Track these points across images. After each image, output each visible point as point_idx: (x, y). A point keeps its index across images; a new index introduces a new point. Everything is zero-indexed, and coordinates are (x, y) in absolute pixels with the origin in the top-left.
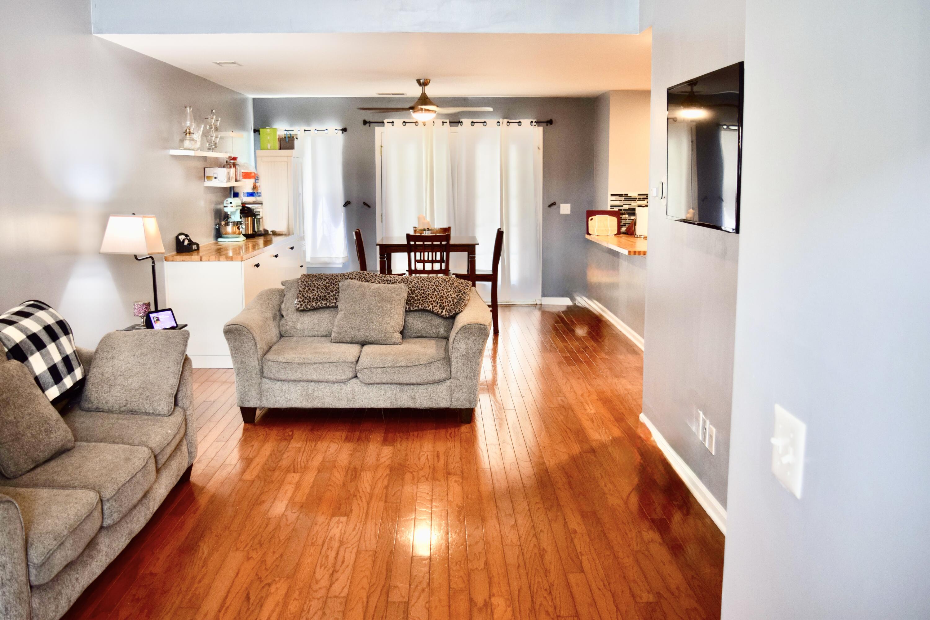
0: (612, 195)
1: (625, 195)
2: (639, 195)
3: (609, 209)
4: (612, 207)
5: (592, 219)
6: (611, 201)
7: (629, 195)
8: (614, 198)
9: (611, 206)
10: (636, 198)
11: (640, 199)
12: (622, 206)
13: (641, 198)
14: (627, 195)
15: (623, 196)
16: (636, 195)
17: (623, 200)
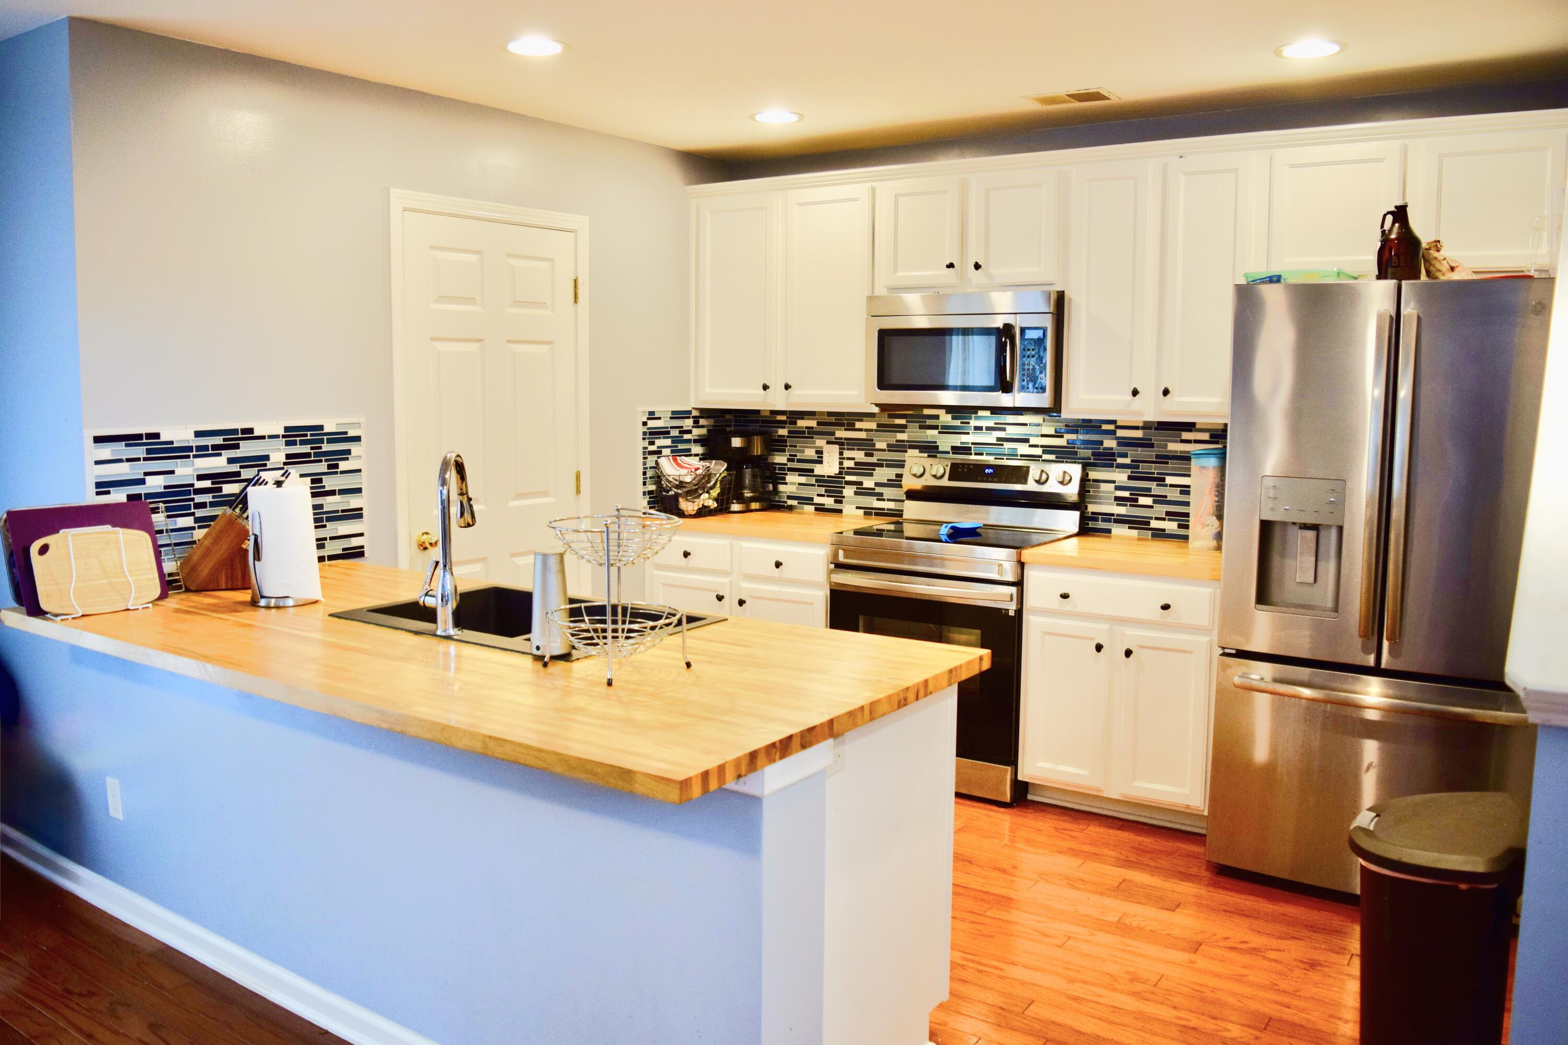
0: (98, 440)
1: (150, 436)
2: (198, 434)
3: (90, 498)
4: (103, 487)
5: (44, 550)
6: (98, 463)
7: (163, 438)
8: (106, 451)
9: (98, 485)
10: (190, 449)
11: (202, 451)
12: (142, 482)
13: (205, 448)
14: (157, 435)
15: (144, 441)
16: (191, 436)
17: (142, 457)
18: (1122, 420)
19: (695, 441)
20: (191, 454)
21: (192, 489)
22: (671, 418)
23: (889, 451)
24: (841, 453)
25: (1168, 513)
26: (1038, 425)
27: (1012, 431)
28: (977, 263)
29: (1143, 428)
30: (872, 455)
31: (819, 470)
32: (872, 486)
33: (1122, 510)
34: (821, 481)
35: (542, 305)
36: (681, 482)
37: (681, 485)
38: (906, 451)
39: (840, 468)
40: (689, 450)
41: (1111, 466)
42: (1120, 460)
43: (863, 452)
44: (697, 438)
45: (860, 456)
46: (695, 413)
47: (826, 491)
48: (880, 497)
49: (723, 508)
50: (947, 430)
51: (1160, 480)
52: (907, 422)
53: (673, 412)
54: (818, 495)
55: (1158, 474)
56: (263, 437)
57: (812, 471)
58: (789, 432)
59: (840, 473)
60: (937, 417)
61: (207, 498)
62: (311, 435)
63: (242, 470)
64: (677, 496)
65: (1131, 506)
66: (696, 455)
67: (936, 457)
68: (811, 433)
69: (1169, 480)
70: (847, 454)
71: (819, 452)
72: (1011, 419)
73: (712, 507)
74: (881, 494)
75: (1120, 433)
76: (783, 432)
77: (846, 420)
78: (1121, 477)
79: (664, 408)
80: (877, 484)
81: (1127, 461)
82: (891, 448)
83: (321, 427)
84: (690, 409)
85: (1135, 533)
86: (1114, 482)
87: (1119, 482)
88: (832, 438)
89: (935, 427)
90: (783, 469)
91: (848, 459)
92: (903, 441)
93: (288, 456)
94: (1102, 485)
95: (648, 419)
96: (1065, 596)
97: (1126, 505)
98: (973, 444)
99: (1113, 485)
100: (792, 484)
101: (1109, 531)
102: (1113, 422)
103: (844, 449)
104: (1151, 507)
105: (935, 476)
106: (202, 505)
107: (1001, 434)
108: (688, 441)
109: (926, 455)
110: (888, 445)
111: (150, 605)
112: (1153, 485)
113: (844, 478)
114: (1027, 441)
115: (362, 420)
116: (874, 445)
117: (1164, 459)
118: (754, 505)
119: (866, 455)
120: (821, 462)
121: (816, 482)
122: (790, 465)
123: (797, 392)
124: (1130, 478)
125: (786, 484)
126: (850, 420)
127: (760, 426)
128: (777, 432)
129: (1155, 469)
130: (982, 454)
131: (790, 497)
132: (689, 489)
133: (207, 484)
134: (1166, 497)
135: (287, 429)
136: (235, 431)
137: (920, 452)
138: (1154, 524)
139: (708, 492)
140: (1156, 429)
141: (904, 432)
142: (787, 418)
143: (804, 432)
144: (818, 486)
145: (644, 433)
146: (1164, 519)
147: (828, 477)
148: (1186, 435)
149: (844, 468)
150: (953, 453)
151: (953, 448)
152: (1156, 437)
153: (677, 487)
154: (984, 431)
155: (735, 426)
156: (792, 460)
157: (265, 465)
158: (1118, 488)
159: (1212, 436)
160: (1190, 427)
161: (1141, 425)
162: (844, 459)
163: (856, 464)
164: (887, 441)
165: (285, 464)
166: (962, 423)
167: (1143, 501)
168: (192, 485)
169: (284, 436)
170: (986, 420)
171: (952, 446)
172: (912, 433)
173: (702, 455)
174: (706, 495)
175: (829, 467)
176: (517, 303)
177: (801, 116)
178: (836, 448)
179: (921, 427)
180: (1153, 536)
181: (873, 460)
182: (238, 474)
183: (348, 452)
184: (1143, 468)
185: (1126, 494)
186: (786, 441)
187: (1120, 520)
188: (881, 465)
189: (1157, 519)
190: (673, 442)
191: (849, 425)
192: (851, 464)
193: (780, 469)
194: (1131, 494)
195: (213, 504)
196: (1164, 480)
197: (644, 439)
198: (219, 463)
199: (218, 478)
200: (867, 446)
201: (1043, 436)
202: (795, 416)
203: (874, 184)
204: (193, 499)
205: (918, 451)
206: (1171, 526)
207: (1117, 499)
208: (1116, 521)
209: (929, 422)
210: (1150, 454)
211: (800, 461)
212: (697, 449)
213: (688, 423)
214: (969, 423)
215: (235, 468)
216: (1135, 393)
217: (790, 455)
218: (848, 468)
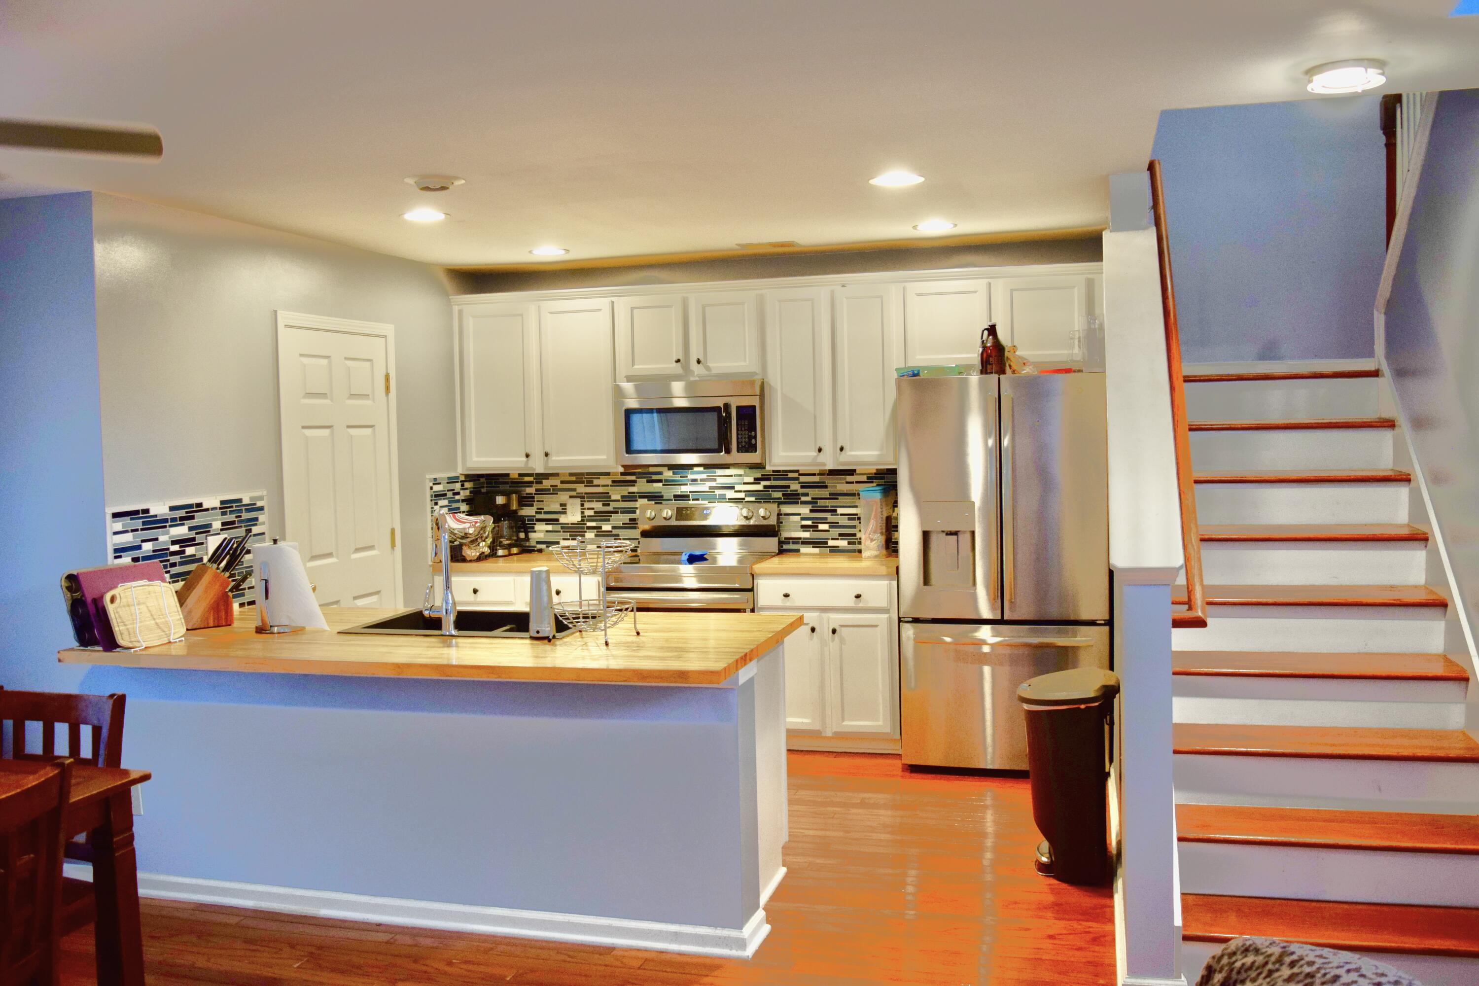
0: (114, 516)
1: (144, 511)
2: (172, 509)
3: (111, 561)
4: (118, 552)
5: (113, 600)
6: (115, 534)
7: (151, 513)
8: (119, 525)
9: (116, 551)
10: (166, 521)
11: (174, 522)
12: (139, 547)
13: (175, 519)
14: (148, 511)
15: (141, 515)
16: (167, 510)
17: (139, 528)
18: (802, 469)
19: (463, 501)
20: (167, 524)
21: (168, 552)
22: (448, 483)
23: (623, 501)
24: (582, 505)
25: (840, 535)
26: (740, 475)
27: (721, 481)
28: (698, 359)
29: (819, 474)
30: (608, 505)
31: (563, 519)
32: (610, 529)
33: (806, 535)
34: (565, 528)
35: (365, 396)
36: (466, 534)
37: (466, 536)
38: (637, 501)
39: (582, 517)
40: (459, 508)
41: (797, 503)
42: (803, 499)
43: (601, 503)
44: (463, 498)
45: (598, 506)
46: (462, 478)
47: (571, 536)
48: (616, 537)
49: (493, 554)
50: (668, 483)
51: (833, 511)
52: (637, 478)
53: (449, 478)
54: (564, 539)
55: (832, 507)
56: (207, 510)
57: (557, 520)
58: (536, 490)
59: (582, 520)
60: (660, 473)
61: (175, 559)
62: (236, 506)
63: (197, 536)
64: (461, 545)
65: (813, 531)
66: (464, 512)
67: (661, 503)
68: (555, 490)
69: (840, 511)
70: (587, 505)
71: (563, 505)
72: (719, 472)
73: (486, 554)
74: (618, 535)
75: (802, 479)
76: (530, 490)
77: (585, 478)
78: (805, 510)
79: (443, 475)
80: (614, 528)
81: (808, 499)
82: (625, 498)
83: (240, 500)
84: (458, 475)
85: (817, 550)
86: (799, 514)
87: (804, 514)
88: (574, 493)
89: (660, 481)
90: (532, 520)
91: (589, 509)
92: (634, 493)
93: (223, 524)
94: (792, 517)
95: (434, 484)
96: (786, 596)
97: (809, 531)
98: (690, 492)
99: (799, 517)
100: (540, 531)
101: (798, 551)
102: (797, 471)
103: (585, 501)
104: (828, 531)
105: (665, 518)
106: (173, 565)
107: (713, 484)
108: (458, 501)
109: (653, 502)
110: (622, 497)
111: (183, 639)
112: (828, 515)
113: (586, 524)
114: (733, 488)
115: (265, 493)
116: (610, 497)
117: (834, 496)
118: (515, 550)
119: (604, 505)
120: (565, 513)
121: (562, 529)
122: (539, 516)
123: (554, 458)
124: (811, 511)
125: (535, 532)
126: (588, 478)
127: (510, 487)
128: (525, 491)
129: (829, 503)
130: (698, 500)
131: (538, 543)
132: (472, 539)
133: (176, 548)
134: (838, 523)
135: (222, 502)
136: (191, 506)
137: (648, 501)
138: (831, 543)
139: (484, 541)
140: (828, 475)
141: (634, 486)
142: (534, 479)
143: (549, 490)
144: (563, 532)
145: (432, 496)
146: (837, 539)
147: (572, 524)
148: (849, 478)
149: (585, 517)
150: (675, 500)
151: (675, 496)
152: (829, 481)
153: (462, 538)
154: (699, 482)
155: (487, 487)
156: (540, 513)
157: (209, 531)
158: (803, 519)
159: (868, 478)
160: (852, 472)
161: (818, 472)
162: (585, 509)
163: (595, 512)
164: (620, 493)
165: (222, 530)
166: (681, 477)
167: (822, 527)
168: (168, 549)
169: (220, 508)
170: (699, 474)
171: (674, 495)
172: (642, 486)
173: (467, 512)
174: (484, 543)
175: (573, 516)
176: (353, 396)
177: (567, 251)
178: (578, 501)
179: (648, 482)
180: (831, 551)
181: (610, 508)
182: (194, 539)
183: (256, 519)
184: (821, 503)
185: (809, 523)
186: (533, 498)
187: (806, 542)
188: (617, 512)
189: (833, 539)
190: (449, 502)
191: (588, 482)
192: (591, 513)
193: (529, 520)
194: (813, 523)
195: (182, 564)
196: (836, 511)
197: (431, 500)
198: (181, 531)
199: (184, 542)
200: (605, 498)
201: (745, 483)
202: (540, 477)
203: (613, 299)
204: (168, 560)
205: (646, 500)
206: (843, 543)
207: (803, 526)
208: (803, 543)
209: (654, 477)
210: (824, 493)
211: (547, 513)
212: (464, 507)
213: (457, 486)
214: (687, 477)
215: (192, 534)
216: (820, 450)
217: (538, 509)
218: (588, 516)
